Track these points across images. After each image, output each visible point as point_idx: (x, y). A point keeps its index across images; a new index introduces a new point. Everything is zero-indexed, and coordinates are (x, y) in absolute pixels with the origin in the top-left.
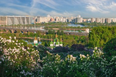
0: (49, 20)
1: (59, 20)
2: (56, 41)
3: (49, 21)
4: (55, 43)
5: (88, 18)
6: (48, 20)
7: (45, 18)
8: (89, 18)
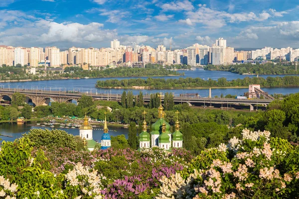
0: (120, 57)
1: (153, 56)
2: (161, 131)
3: (119, 63)
4: (156, 136)
5: (251, 49)
6: (114, 59)
7: (103, 50)
8: (255, 49)
